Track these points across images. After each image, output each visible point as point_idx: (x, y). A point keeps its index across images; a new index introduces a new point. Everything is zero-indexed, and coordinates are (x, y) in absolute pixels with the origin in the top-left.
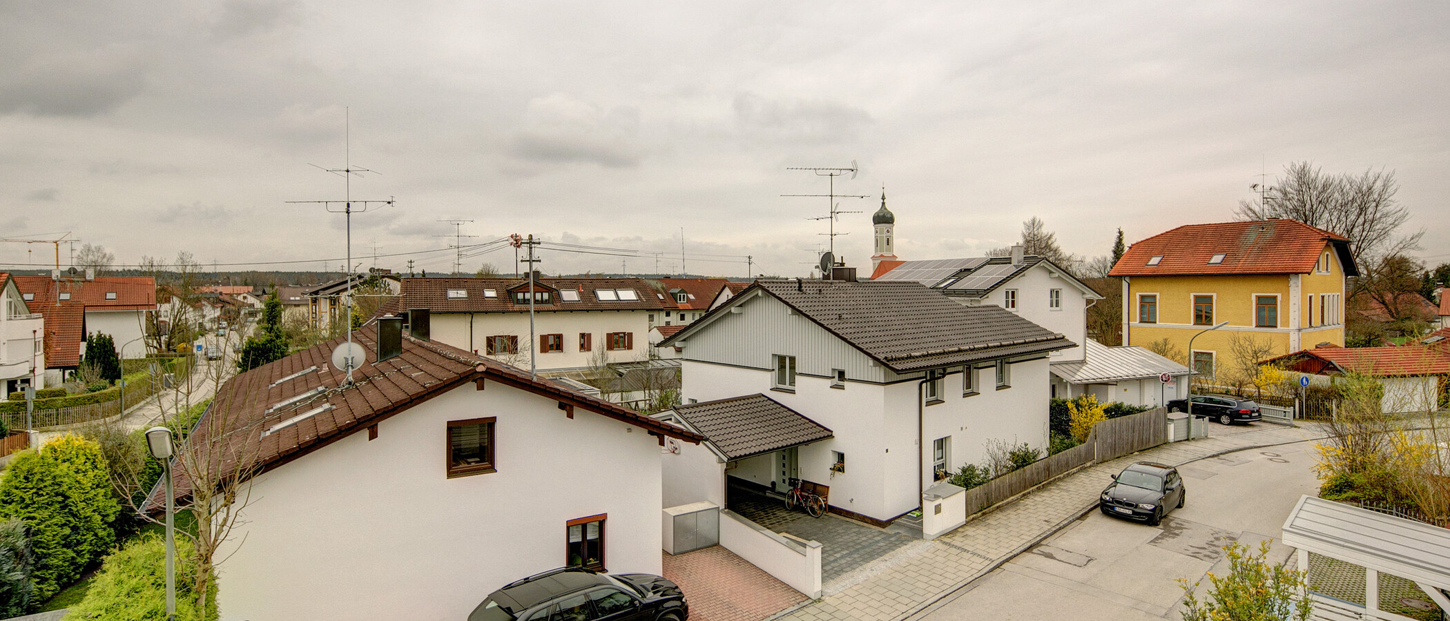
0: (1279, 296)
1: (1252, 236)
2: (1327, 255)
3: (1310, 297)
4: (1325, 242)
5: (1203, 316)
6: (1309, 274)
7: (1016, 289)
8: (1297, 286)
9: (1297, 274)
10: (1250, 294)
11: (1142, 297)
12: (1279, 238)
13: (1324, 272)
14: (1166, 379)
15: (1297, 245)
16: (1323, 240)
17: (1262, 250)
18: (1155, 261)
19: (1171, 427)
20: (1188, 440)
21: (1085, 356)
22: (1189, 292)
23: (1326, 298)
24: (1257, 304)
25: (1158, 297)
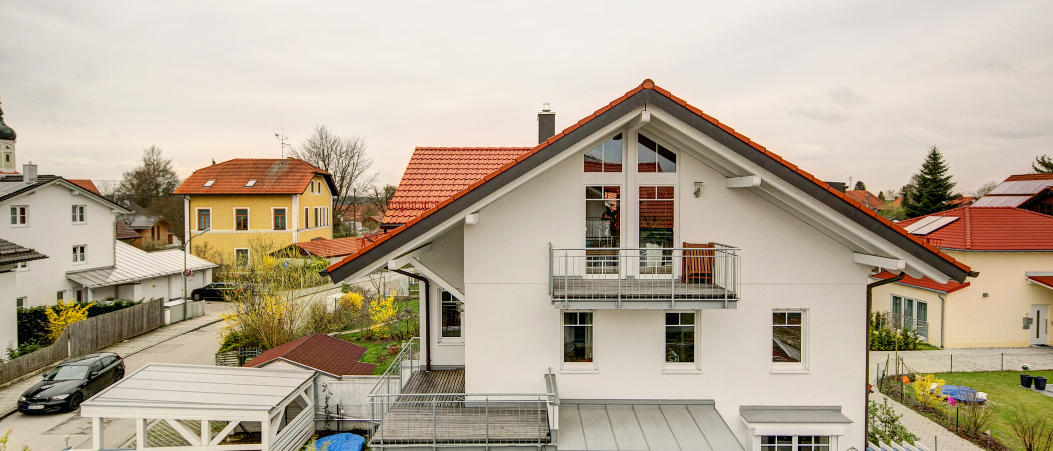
0: (286, 208)
1: (275, 169)
2: (319, 183)
3: (307, 209)
4: (314, 174)
5: (242, 224)
6: (302, 194)
7: (27, 206)
8: (296, 202)
9: (295, 194)
10: (270, 207)
11: (200, 211)
12: (290, 171)
13: (316, 193)
14: (187, 274)
15: (298, 176)
16: (312, 173)
17: (280, 178)
18: (209, 183)
19: (168, 313)
20: (184, 320)
21: (115, 264)
22: (232, 207)
23: (319, 210)
24: (274, 214)
25: (211, 211)
